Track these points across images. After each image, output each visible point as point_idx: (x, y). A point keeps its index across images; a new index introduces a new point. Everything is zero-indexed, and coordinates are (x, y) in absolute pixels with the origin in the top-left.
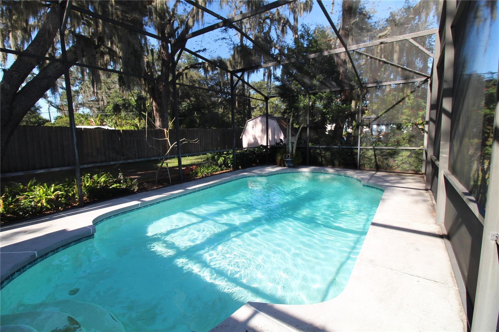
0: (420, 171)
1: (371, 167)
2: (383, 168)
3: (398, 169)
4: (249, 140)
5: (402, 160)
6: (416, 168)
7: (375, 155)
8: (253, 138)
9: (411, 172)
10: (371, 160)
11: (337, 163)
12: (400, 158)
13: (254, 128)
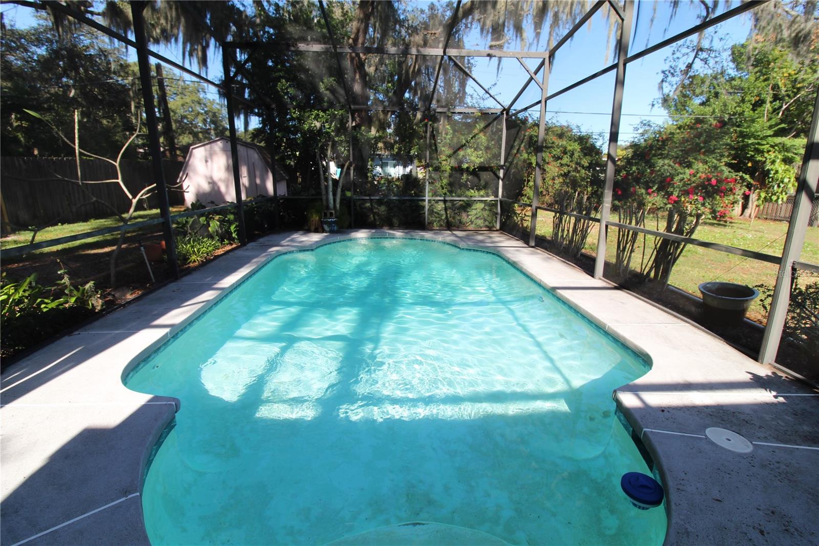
0: (493, 226)
1: (441, 225)
2: (455, 226)
3: (471, 226)
4: (199, 186)
5: (476, 214)
6: (490, 223)
7: (446, 209)
8: (209, 183)
9: (485, 229)
10: (442, 215)
11: (395, 221)
12: (474, 212)
13: (209, 163)
